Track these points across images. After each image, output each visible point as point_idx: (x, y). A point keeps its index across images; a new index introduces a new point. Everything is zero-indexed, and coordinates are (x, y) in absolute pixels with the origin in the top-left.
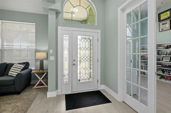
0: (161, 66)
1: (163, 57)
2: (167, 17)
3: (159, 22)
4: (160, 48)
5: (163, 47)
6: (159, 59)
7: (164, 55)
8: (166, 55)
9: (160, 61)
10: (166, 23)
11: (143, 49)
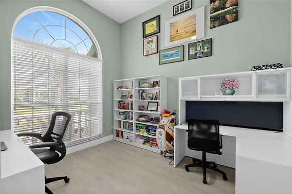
0: (145, 119)
1: (149, 102)
2: (153, 31)
3: (144, 38)
4: (145, 86)
5: (147, 84)
6: (143, 107)
7: (149, 100)
8: (152, 99)
9: (143, 110)
10: (152, 41)
11: (122, 87)
